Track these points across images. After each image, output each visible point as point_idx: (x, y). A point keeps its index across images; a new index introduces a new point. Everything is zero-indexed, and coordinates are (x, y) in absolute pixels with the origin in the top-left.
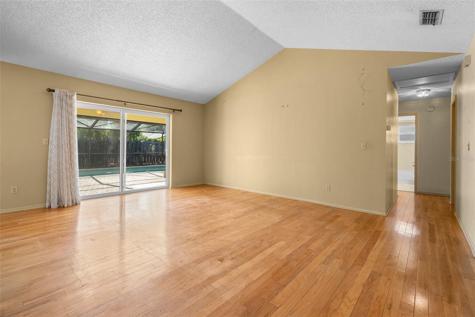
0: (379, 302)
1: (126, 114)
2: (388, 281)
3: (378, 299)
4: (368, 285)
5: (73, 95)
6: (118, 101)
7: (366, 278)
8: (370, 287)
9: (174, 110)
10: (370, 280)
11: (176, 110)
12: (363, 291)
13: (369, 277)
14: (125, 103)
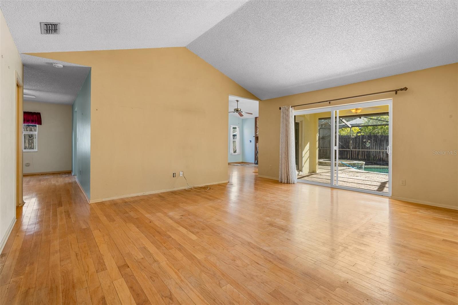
0: (85, 253)
1: (338, 111)
2: (87, 271)
3: (86, 254)
4: (100, 257)
5: (289, 108)
6: (319, 102)
7: (105, 261)
8: (97, 257)
9: (396, 92)
10: (101, 261)
11: (398, 90)
12: (100, 252)
13: (104, 263)
14: (330, 102)
